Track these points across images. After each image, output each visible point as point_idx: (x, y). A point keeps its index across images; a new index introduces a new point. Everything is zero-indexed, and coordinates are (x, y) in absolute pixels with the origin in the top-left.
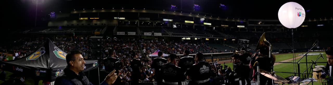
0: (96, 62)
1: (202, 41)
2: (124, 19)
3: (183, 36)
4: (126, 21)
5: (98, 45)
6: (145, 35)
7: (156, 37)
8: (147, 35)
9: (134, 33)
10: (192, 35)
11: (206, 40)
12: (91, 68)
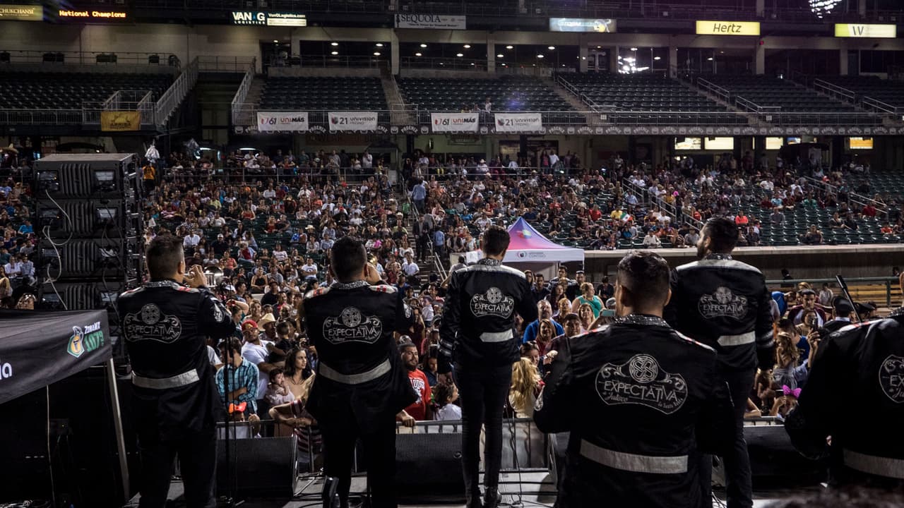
0: (92, 323)
1: (817, 156)
2: (298, 21)
3: (683, 130)
4: (316, 36)
5: (104, 213)
6: (435, 128)
7: (507, 139)
8: (451, 128)
9: (366, 121)
10: (743, 122)
11: (853, 146)
12: (47, 372)
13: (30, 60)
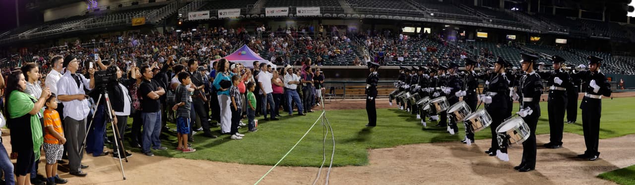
6: (267, 15)
8: (274, 15)
9: (235, 13)
13: (128, 5)
